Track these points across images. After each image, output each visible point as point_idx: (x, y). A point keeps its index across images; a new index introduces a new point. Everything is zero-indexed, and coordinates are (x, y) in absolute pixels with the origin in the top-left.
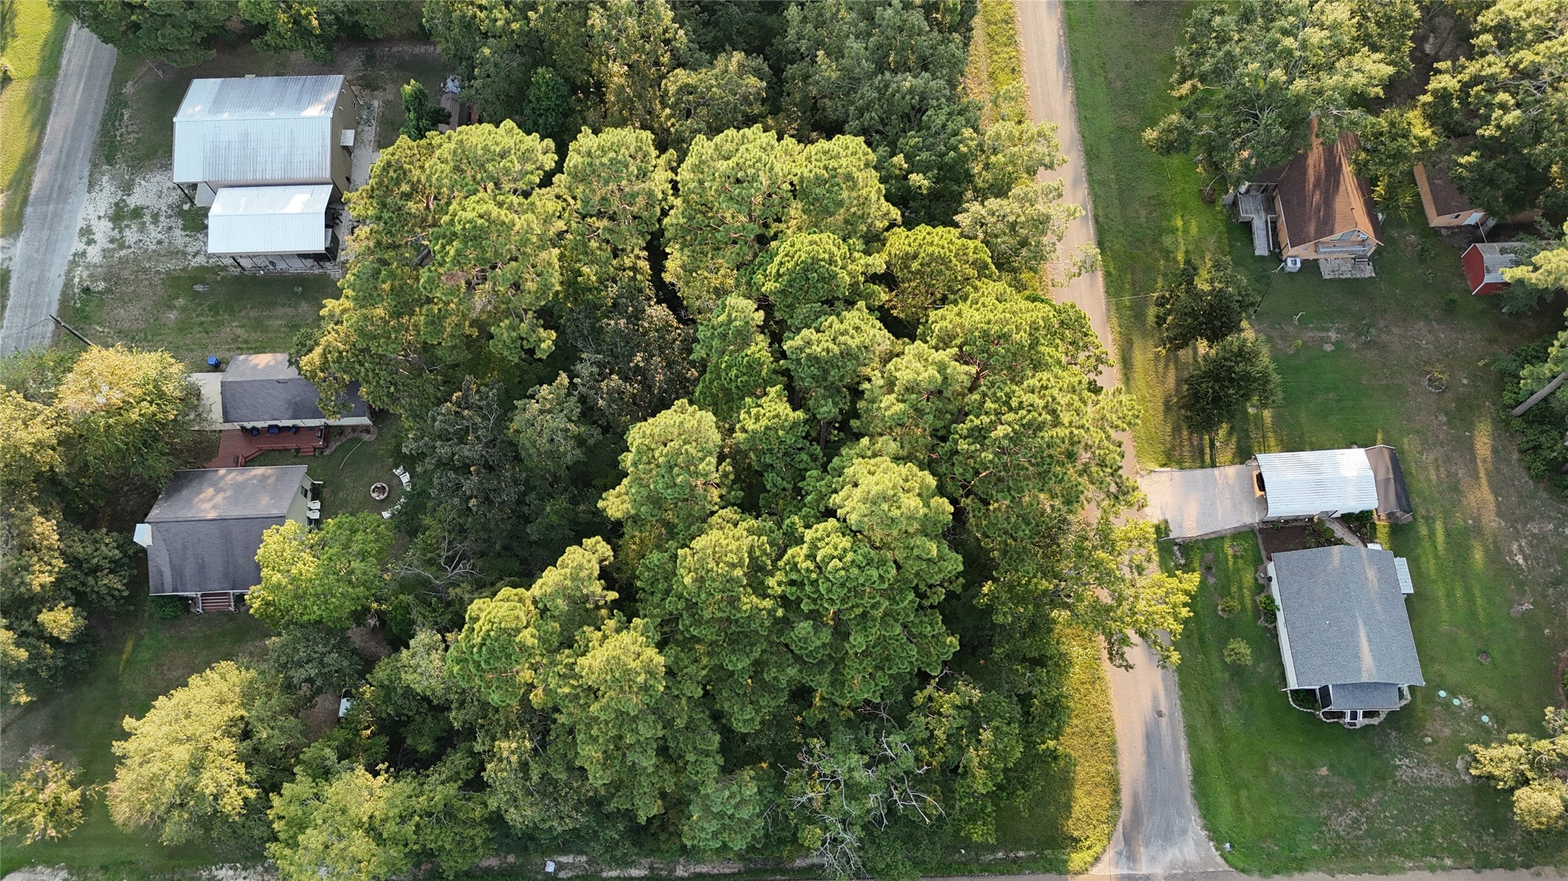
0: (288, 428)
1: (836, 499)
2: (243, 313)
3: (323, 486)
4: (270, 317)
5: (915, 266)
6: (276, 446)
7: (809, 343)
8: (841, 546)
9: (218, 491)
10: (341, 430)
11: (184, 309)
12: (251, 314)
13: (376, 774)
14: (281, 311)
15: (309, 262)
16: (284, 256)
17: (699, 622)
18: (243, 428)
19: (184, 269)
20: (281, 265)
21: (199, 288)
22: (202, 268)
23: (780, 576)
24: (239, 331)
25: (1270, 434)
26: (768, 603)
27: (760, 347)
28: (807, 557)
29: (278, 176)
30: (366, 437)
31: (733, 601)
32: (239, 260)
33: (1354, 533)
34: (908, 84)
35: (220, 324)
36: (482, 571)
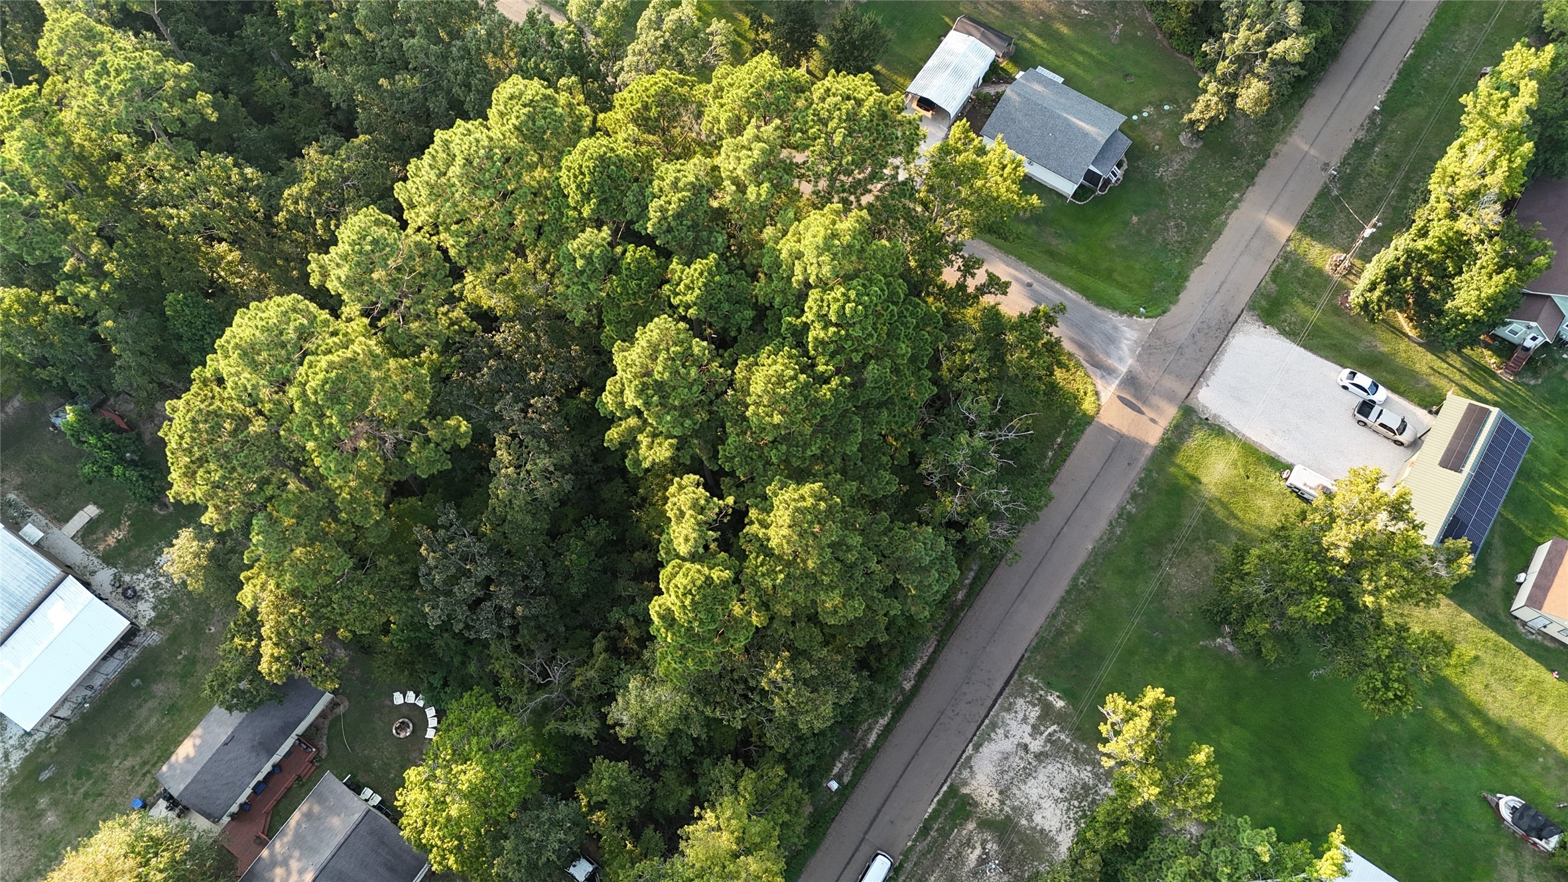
0: (269, 775)
2: (112, 749)
3: (353, 776)
4: (140, 726)
6: (277, 797)
9: (285, 863)
10: (314, 726)
11: (55, 803)
12: (121, 740)
14: (144, 712)
15: (119, 655)
16: (94, 670)
18: (233, 816)
19: (12, 777)
20: (98, 681)
21: (45, 775)
22: (26, 761)
23: (821, 360)
24: (128, 763)
26: (834, 382)
28: (825, 328)
30: (341, 710)
31: (815, 403)
32: (57, 715)
33: (998, 83)
35: (104, 777)
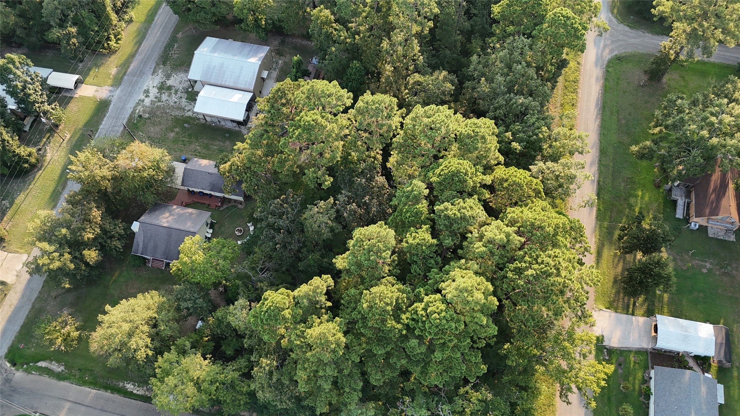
0: (207, 194)
1: (443, 285)
2: (202, 140)
3: (216, 223)
4: (212, 144)
5: (505, 185)
6: (200, 201)
7: (447, 209)
8: (440, 308)
9: (171, 215)
10: (230, 200)
11: (177, 133)
12: (205, 141)
13: (205, 359)
14: (217, 143)
15: (235, 124)
16: (225, 119)
17: (365, 327)
18: (189, 190)
19: (182, 116)
20: (223, 123)
21: (186, 125)
22: (190, 117)
23: (408, 315)
24: (198, 148)
25: (665, 306)
26: (399, 326)
27: (423, 206)
28: (423, 309)
29: (231, 85)
30: (240, 206)
31: (384, 321)
32: (206, 117)
33: (699, 366)
34: (521, 101)
35: (190, 143)
36: (274, 278)
